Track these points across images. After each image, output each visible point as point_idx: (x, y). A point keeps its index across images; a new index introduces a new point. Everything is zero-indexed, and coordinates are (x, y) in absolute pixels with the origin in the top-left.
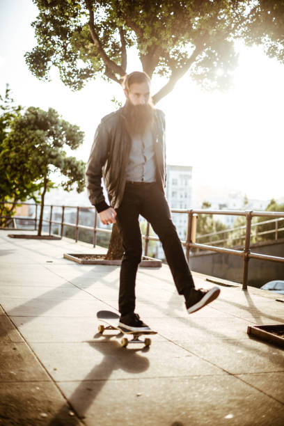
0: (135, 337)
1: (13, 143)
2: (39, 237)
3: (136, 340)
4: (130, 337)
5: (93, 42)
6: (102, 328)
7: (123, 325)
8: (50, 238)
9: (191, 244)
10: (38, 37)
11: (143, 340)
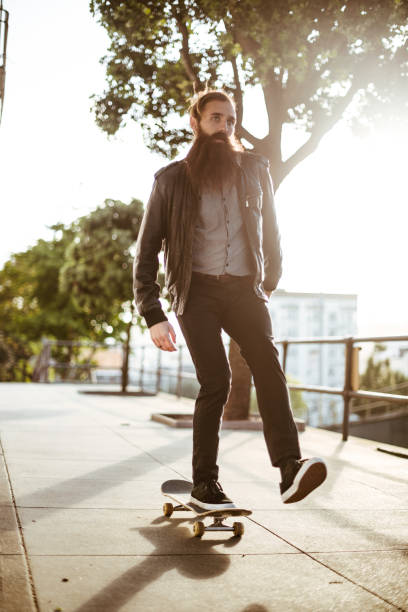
0: (216, 520)
1: (81, 253)
2: (124, 393)
3: (218, 525)
4: (208, 521)
5: (188, 79)
6: (170, 509)
7: (196, 502)
8: (141, 394)
9: (351, 393)
10: (111, 77)
11: (231, 525)
